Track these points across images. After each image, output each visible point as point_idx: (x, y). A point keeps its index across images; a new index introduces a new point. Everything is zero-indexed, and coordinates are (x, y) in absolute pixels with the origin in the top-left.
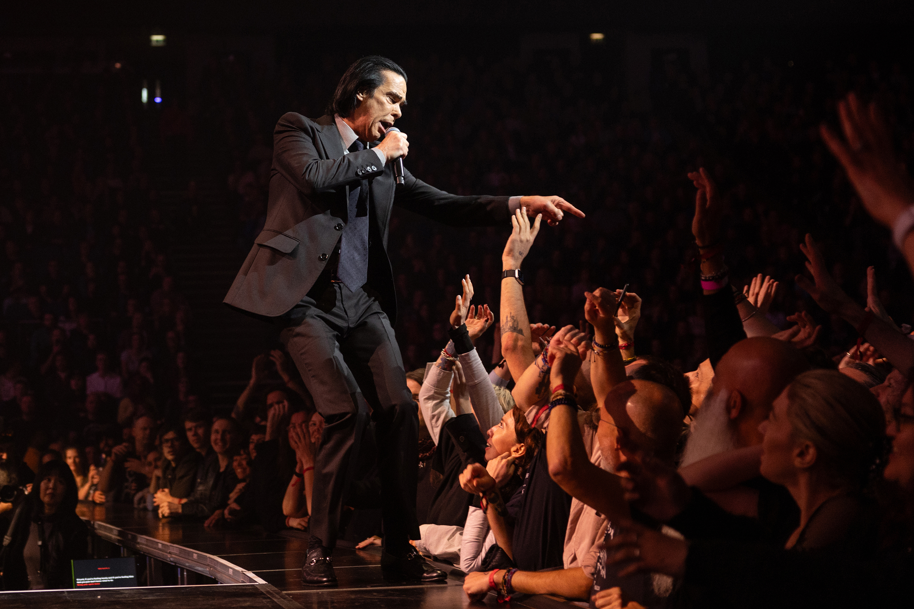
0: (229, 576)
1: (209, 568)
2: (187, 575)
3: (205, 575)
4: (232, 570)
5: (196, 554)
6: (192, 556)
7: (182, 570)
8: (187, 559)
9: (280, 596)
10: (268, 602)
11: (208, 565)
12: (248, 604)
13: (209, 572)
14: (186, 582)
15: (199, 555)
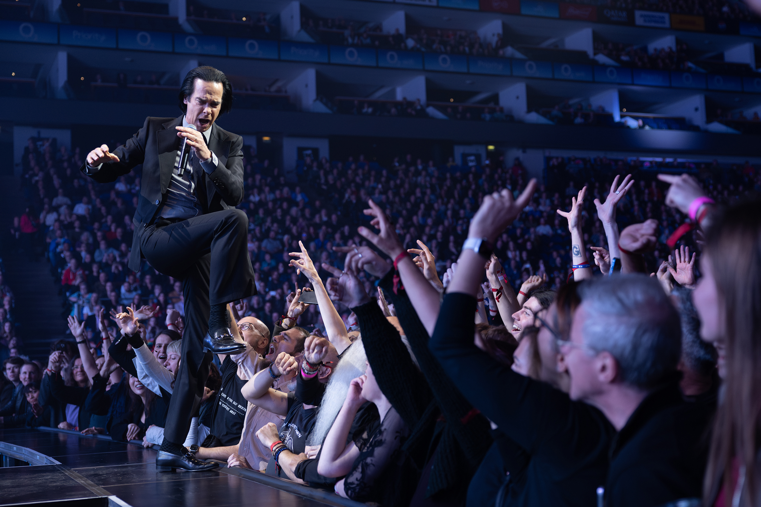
0: (37, 460)
1: (24, 455)
2: (9, 460)
3: (21, 460)
4: (39, 456)
5: (15, 448)
6: (13, 449)
7: (6, 457)
8: (10, 450)
9: (70, 471)
10: (62, 476)
11: (23, 454)
12: (49, 477)
13: (24, 458)
14: (8, 465)
15: (17, 449)
